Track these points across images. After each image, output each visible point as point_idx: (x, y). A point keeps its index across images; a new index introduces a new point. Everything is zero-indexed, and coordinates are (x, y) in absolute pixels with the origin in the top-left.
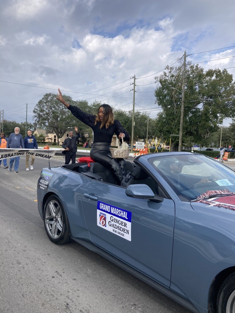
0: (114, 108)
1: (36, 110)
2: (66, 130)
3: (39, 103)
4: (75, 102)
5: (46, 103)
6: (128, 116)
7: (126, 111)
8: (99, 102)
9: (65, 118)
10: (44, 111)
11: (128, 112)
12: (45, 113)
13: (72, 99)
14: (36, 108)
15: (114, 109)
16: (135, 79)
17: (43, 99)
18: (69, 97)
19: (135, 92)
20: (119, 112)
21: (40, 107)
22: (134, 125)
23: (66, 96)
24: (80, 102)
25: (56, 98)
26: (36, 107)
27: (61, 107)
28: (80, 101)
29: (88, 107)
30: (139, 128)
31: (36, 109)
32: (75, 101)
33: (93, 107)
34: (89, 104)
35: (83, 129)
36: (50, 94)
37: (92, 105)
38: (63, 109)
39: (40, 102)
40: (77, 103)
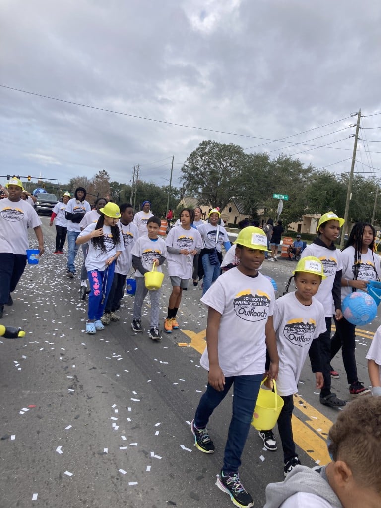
0: (314, 167)
1: (186, 168)
2: (229, 202)
3: (191, 155)
4: (248, 156)
5: (201, 156)
6: (339, 182)
7: (335, 174)
8: (288, 157)
9: (229, 182)
10: (198, 168)
11: (339, 176)
12: (199, 172)
13: (244, 151)
14: (187, 164)
15: (314, 169)
16: (360, 116)
17: (198, 149)
18: (239, 147)
19: (357, 139)
20: (325, 175)
21: (192, 163)
22: (351, 199)
23: (234, 146)
24: (255, 157)
25: (217, 149)
26: (186, 162)
27: (225, 163)
28: (257, 154)
29: (269, 164)
30: (358, 204)
31: (186, 166)
32: (248, 154)
33: (278, 165)
34: (271, 160)
35: (258, 201)
36: (209, 142)
37: (276, 161)
38: (227, 167)
39: (193, 155)
40: (251, 157)
